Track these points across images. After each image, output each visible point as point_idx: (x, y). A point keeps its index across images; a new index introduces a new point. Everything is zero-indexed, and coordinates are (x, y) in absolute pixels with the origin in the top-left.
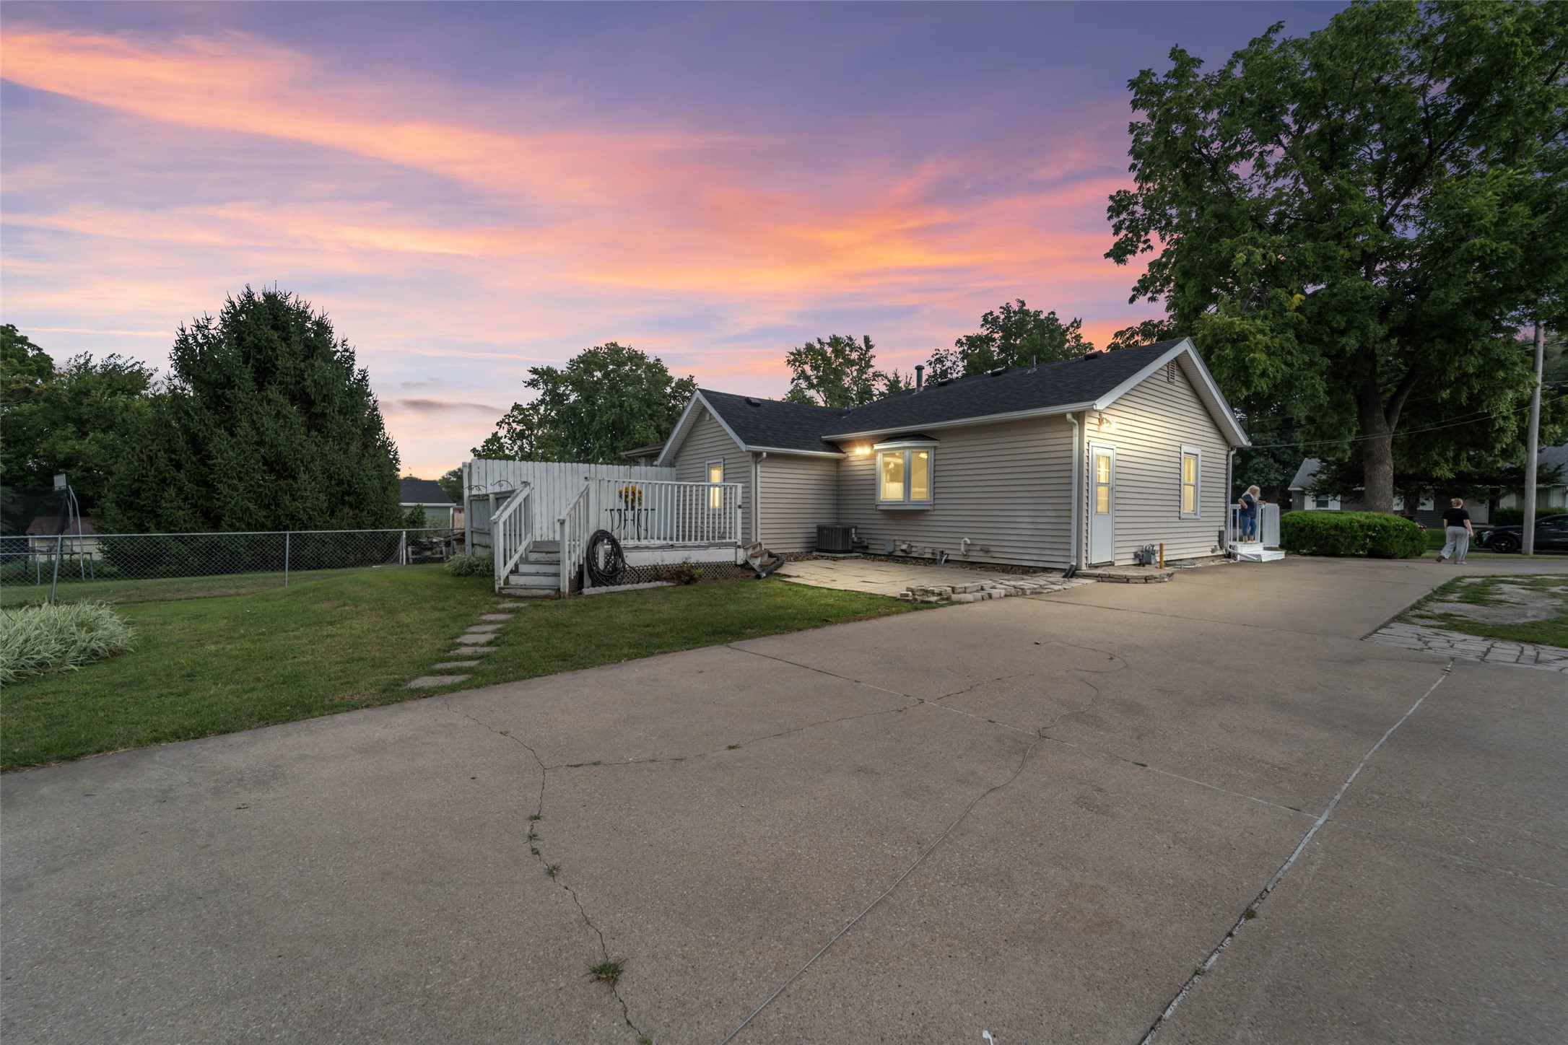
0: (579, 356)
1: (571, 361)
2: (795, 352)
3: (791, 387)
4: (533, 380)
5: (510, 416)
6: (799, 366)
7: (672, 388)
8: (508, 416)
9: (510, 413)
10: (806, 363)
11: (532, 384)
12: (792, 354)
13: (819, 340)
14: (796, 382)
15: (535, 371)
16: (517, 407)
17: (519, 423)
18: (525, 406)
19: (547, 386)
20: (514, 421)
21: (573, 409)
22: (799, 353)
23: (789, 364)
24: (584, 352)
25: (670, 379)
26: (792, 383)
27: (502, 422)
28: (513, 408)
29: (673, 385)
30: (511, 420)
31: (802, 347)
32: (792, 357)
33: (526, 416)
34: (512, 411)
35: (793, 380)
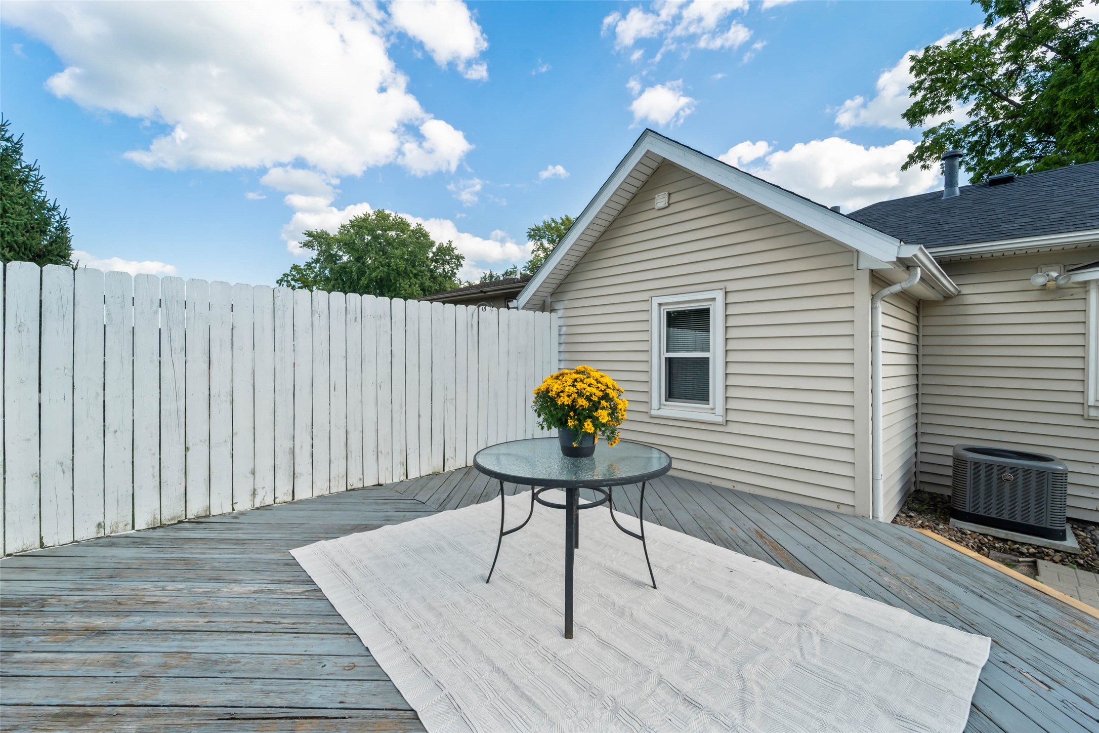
0: (351, 221)
1: (342, 226)
2: (534, 227)
3: (532, 257)
4: (310, 242)
5: (288, 275)
6: (539, 240)
7: (433, 253)
8: (286, 275)
9: (288, 273)
10: (544, 237)
11: (307, 245)
12: (533, 230)
13: (553, 220)
14: (535, 253)
15: (310, 234)
16: (295, 267)
17: (296, 281)
18: (302, 267)
19: (321, 248)
20: (292, 280)
21: (344, 268)
22: (538, 229)
23: (531, 237)
24: (354, 218)
25: (432, 244)
26: (533, 253)
27: (281, 280)
28: (292, 268)
29: (434, 249)
30: (290, 278)
31: (541, 225)
32: (532, 233)
33: (303, 275)
34: (291, 271)
35: (533, 251)
